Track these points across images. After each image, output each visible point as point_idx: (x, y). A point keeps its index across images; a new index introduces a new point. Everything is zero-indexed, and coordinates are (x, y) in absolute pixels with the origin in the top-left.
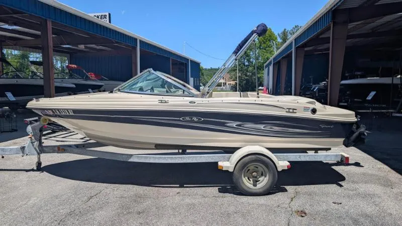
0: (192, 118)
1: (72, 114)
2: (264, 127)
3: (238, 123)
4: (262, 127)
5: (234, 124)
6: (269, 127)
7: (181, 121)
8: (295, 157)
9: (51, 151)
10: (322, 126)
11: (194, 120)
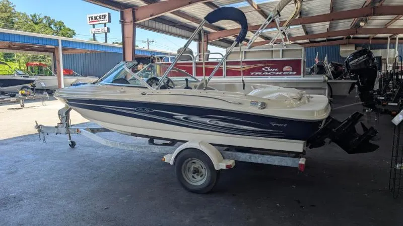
0: (144, 109)
2: (210, 121)
3: (186, 116)
4: (207, 121)
5: (181, 117)
6: (215, 122)
7: (136, 111)
8: (244, 157)
9: (73, 132)
10: (273, 124)
11: (146, 111)
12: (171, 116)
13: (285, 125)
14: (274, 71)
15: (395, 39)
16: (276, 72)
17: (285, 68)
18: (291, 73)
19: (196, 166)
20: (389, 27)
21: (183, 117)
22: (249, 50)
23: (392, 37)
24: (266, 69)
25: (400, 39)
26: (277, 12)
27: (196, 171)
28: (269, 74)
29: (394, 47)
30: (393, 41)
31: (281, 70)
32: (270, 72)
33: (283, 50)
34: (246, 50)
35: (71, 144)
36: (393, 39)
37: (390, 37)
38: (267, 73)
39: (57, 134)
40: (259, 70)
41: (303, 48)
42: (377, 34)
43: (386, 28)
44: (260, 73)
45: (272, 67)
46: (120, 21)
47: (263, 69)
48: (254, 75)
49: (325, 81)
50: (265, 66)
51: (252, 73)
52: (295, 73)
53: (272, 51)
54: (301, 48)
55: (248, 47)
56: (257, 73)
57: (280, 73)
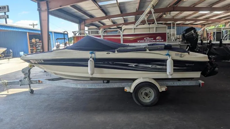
0: (108, 62)
1: (43, 62)
2: (151, 66)
3: (136, 64)
4: (150, 66)
5: (133, 65)
6: (154, 66)
7: (102, 64)
8: (170, 83)
9: (35, 83)
10: (187, 65)
12: (127, 65)
13: (193, 65)
14: (151, 40)
15: (175, 24)
16: (152, 40)
17: (158, 38)
18: (161, 40)
19: (147, 91)
20: (175, 18)
22: (136, 27)
23: (173, 23)
24: (147, 38)
25: (177, 24)
26: (152, 6)
27: (146, 94)
28: (149, 41)
29: (174, 29)
30: (174, 25)
31: (155, 39)
32: (149, 40)
33: (156, 28)
34: (134, 27)
35: (30, 91)
36: (174, 24)
37: (172, 23)
38: (147, 41)
39: (21, 85)
40: (142, 39)
41: (167, 26)
42: (167, 21)
43: (173, 18)
44: (143, 41)
45: (150, 37)
46: (38, 9)
47: (145, 38)
48: (140, 42)
49: (179, 44)
50: (146, 37)
51: (139, 41)
52: (163, 40)
53: (150, 28)
54: (166, 26)
55: (136, 26)
56: (141, 41)
57: (155, 41)
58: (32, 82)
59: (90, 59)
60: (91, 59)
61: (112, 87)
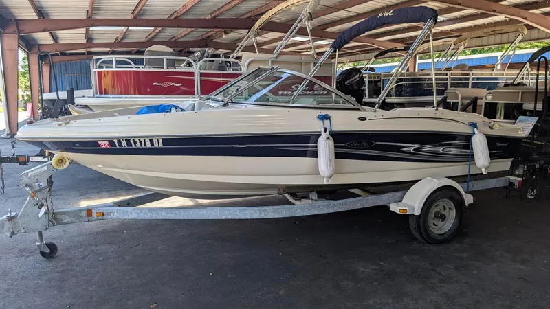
0: (360, 143)
3: (416, 146)
5: (411, 148)
9: (73, 220)
11: (363, 146)
12: (398, 149)
13: (506, 145)
17: (317, 86)
19: (438, 209)
21: (413, 148)
26: (309, 15)
34: (273, 60)
53: (302, 63)
58: (59, 217)
59: (323, 133)
60: (324, 135)
61: (362, 207)
